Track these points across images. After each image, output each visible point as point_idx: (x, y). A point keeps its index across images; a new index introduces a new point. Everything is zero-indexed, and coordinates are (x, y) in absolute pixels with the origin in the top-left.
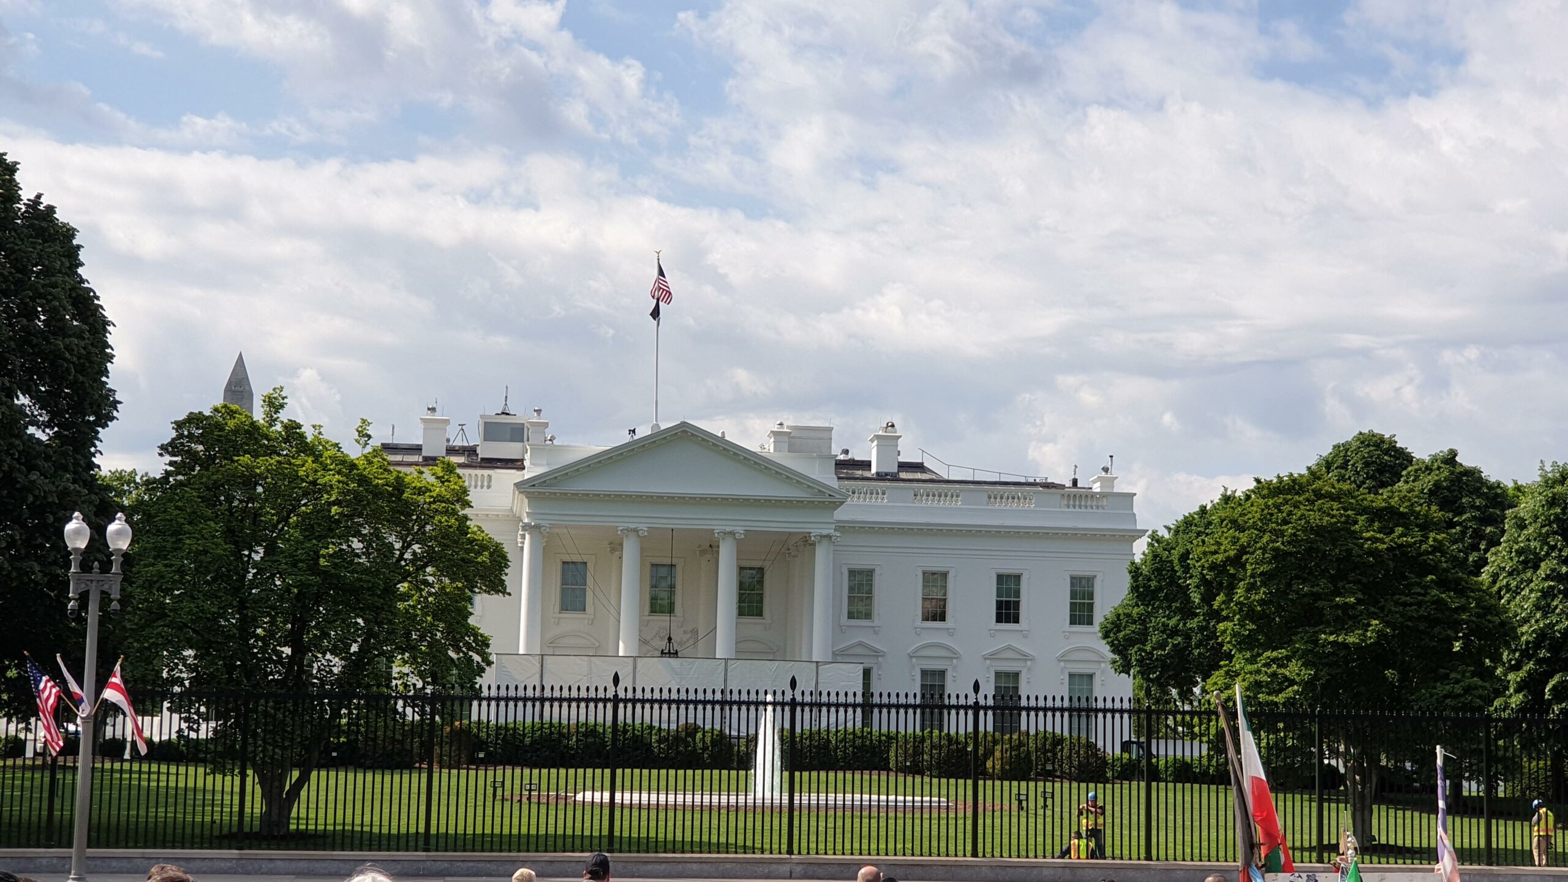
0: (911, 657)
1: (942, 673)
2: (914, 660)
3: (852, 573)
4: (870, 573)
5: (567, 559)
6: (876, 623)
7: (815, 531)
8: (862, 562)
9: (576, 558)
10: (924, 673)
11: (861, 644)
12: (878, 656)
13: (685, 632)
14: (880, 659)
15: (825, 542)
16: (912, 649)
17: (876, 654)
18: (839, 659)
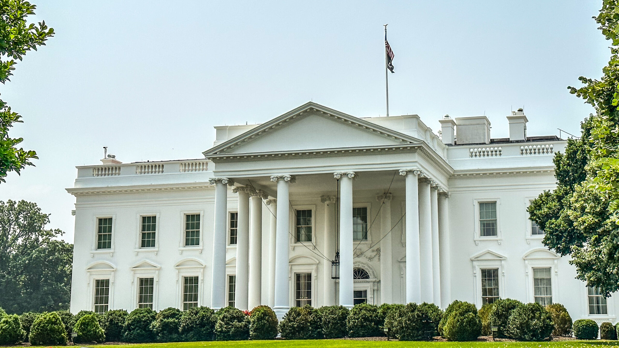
0: (524, 260)
1: (548, 270)
2: (526, 262)
3: (482, 204)
4: (494, 203)
6: (499, 238)
7: (403, 168)
8: (487, 197)
10: (535, 270)
11: (489, 253)
12: (501, 260)
13: (373, 251)
14: (503, 262)
15: (408, 176)
16: (524, 254)
17: (500, 258)
18: (475, 263)
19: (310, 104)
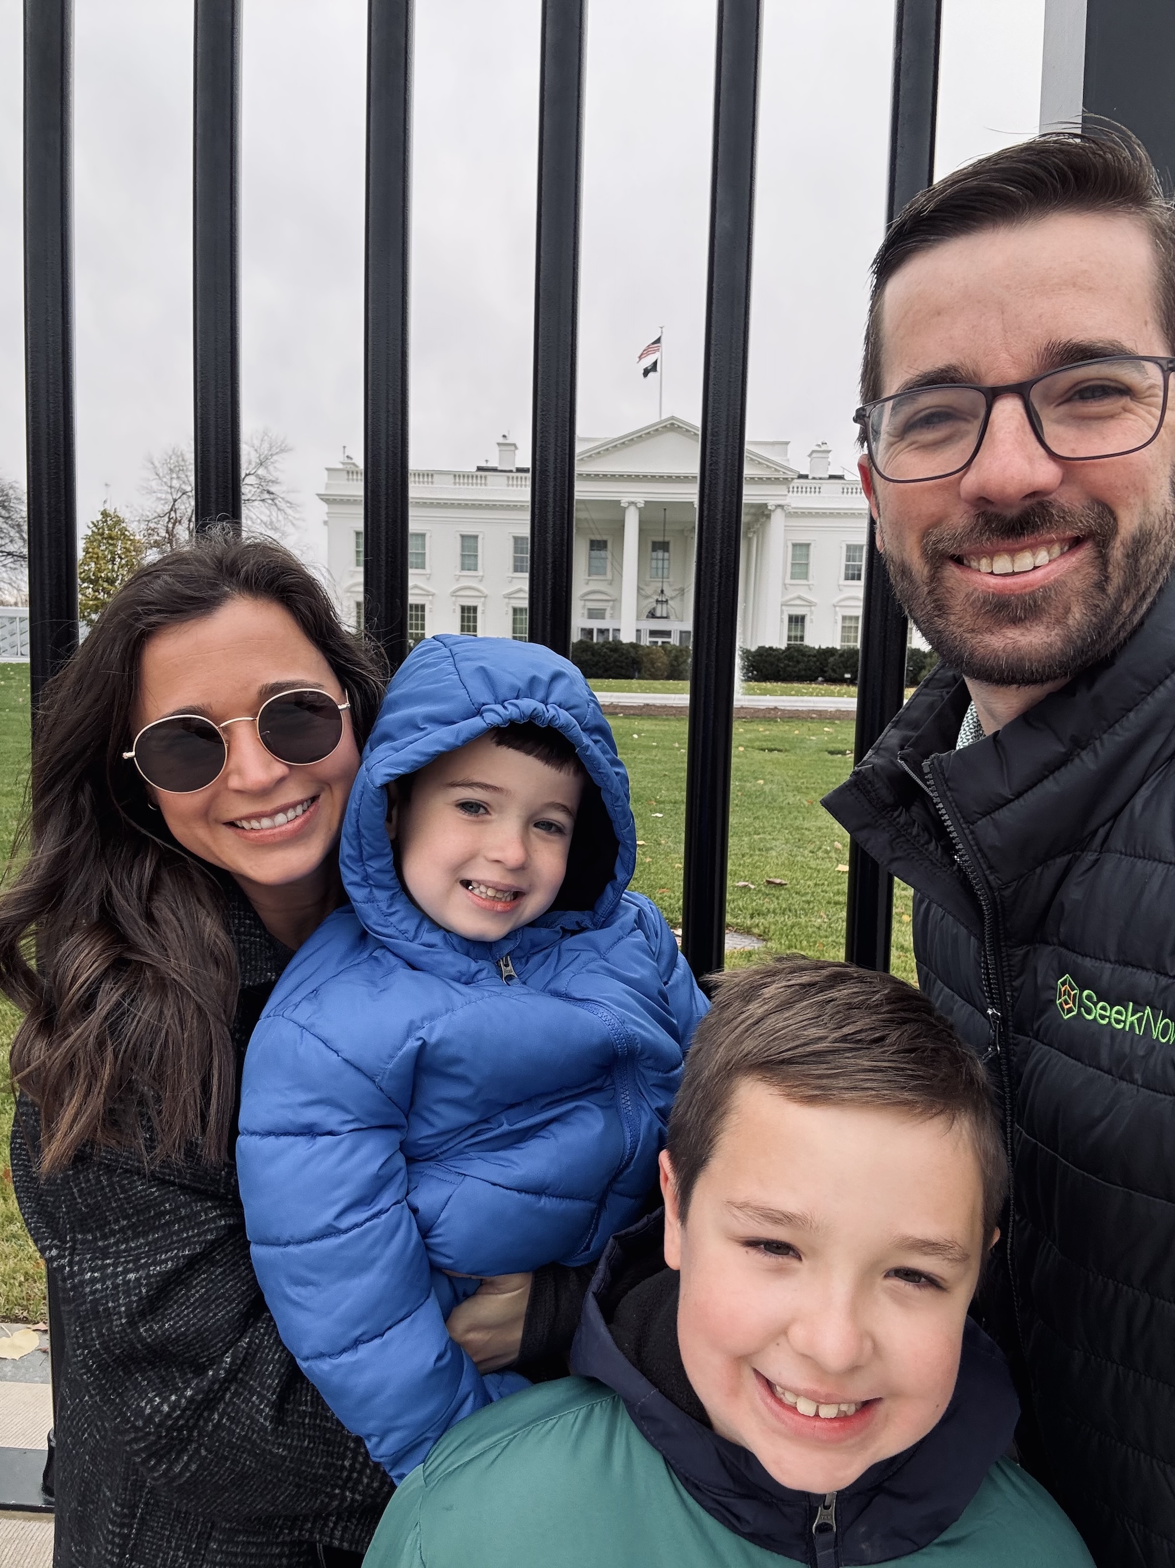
0: (835, 606)
1: (857, 618)
2: (837, 609)
3: (795, 546)
4: (808, 545)
5: (593, 538)
6: (810, 582)
7: (771, 503)
8: (802, 539)
9: (598, 538)
10: (844, 618)
11: (799, 598)
12: (810, 606)
13: (675, 590)
14: (812, 608)
15: (779, 510)
16: (835, 601)
17: (810, 604)
18: (784, 608)
19: (673, 418)
